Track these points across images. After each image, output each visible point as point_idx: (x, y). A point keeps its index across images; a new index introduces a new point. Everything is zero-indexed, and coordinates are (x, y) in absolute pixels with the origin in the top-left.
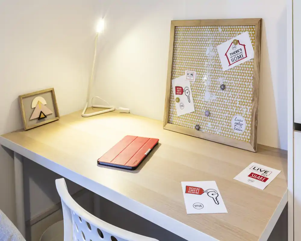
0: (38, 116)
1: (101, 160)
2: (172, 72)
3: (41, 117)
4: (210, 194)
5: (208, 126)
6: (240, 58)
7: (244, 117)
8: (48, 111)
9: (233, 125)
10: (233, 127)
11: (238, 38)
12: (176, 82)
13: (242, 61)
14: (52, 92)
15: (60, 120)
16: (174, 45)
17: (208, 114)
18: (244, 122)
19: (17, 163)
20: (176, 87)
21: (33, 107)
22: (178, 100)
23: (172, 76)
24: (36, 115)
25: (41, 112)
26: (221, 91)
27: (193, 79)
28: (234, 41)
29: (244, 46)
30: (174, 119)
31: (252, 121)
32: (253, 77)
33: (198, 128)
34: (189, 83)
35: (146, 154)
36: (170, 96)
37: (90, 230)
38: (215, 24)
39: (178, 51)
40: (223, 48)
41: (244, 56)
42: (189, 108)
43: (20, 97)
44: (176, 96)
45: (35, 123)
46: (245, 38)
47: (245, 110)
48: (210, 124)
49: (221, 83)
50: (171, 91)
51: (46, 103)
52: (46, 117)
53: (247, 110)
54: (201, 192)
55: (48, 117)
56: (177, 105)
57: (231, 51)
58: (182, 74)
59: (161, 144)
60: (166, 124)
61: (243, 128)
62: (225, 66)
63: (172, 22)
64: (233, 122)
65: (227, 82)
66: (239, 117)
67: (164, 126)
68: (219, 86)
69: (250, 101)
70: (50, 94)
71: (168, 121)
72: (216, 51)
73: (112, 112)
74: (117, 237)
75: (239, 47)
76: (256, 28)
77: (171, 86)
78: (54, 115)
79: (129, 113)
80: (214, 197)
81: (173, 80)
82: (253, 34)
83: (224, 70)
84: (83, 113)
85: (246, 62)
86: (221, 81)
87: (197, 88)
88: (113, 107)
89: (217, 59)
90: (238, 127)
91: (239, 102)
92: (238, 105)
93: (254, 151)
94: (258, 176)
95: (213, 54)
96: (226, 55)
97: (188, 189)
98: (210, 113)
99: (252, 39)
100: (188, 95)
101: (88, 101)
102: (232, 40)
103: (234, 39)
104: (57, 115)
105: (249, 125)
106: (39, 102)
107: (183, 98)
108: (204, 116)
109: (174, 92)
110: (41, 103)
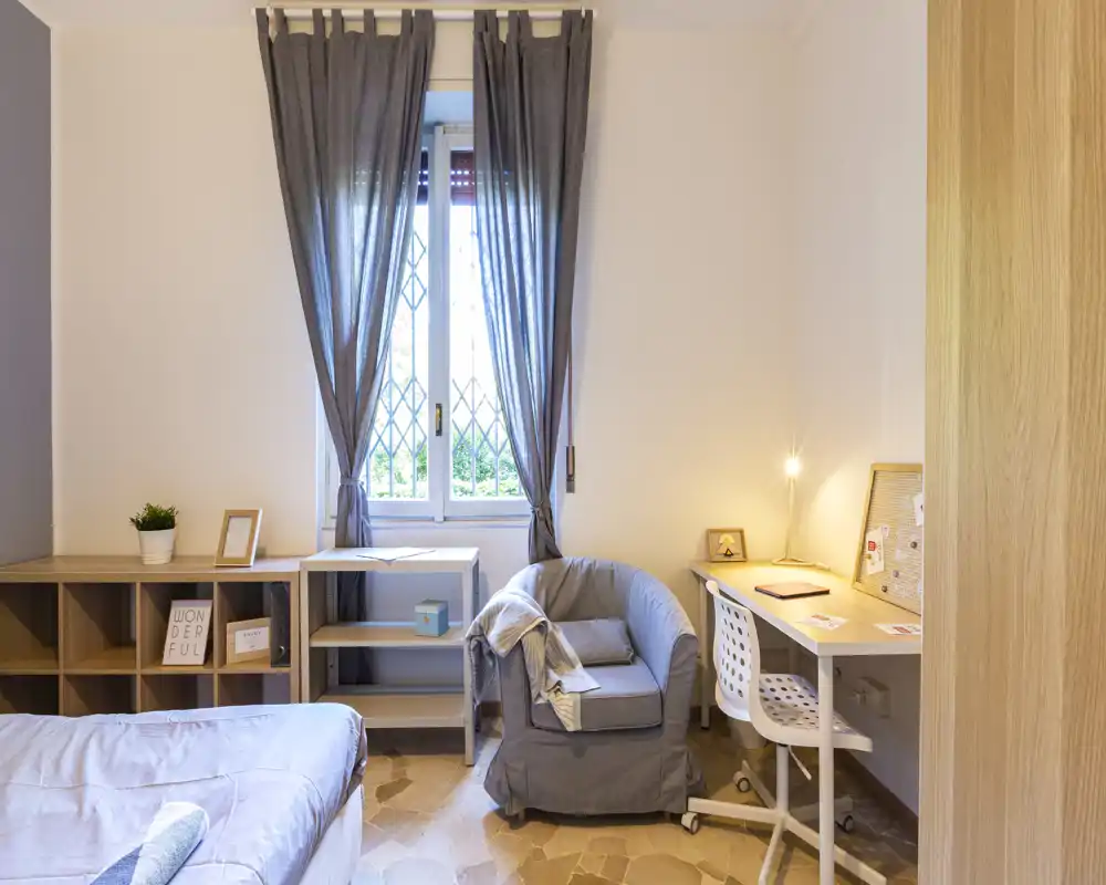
0: (724, 552)
1: (759, 588)
2: (866, 524)
3: (728, 553)
5: (895, 587)
8: (736, 550)
12: (871, 537)
14: (741, 532)
15: (748, 562)
16: (872, 493)
17: (897, 575)
20: (869, 542)
21: (720, 542)
22: (870, 557)
23: (866, 531)
24: (722, 550)
25: (728, 549)
26: (912, 550)
27: (887, 532)
30: (863, 577)
33: (885, 589)
34: (882, 537)
36: (863, 552)
39: (875, 501)
42: (879, 566)
43: (709, 530)
44: (868, 552)
45: (721, 558)
48: (897, 585)
49: (913, 540)
50: (863, 547)
51: (734, 542)
52: (732, 554)
55: (735, 556)
56: (868, 562)
58: (876, 528)
59: (830, 592)
60: (855, 582)
63: (873, 465)
65: (919, 540)
67: (854, 584)
68: (911, 544)
70: (739, 534)
71: (858, 579)
72: (912, 502)
77: (864, 540)
78: (742, 555)
81: (867, 534)
84: (775, 562)
86: (913, 538)
89: (911, 512)
94: (905, 629)
95: (909, 506)
96: (921, 507)
100: (880, 551)
101: (786, 550)
104: (745, 556)
106: (726, 539)
107: (874, 554)
108: (892, 577)
109: (866, 547)
110: (729, 541)
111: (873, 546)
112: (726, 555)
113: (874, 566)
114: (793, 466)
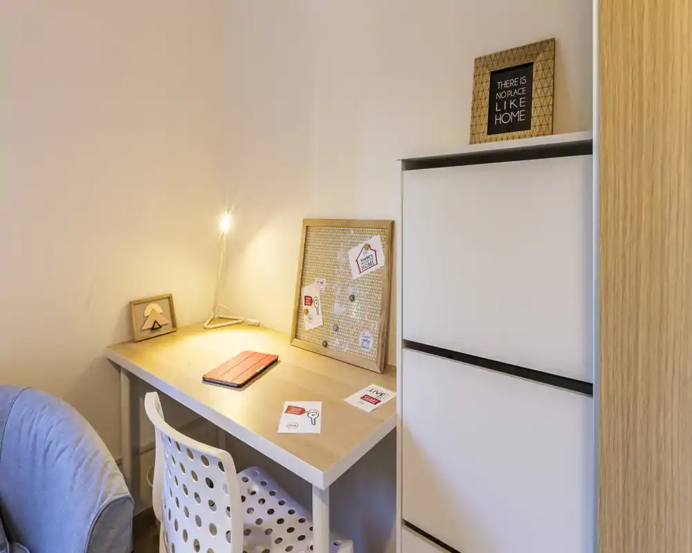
0: (151, 326)
1: (208, 376)
2: (302, 279)
3: (155, 327)
4: (310, 415)
5: (335, 342)
6: (371, 265)
7: (371, 333)
8: (164, 320)
9: (361, 342)
10: (360, 344)
11: (369, 242)
12: (306, 291)
13: (373, 269)
14: (170, 298)
15: (178, 331)
16: (305, 247)
17: (337, 329)
18: (371, 340)
19: (124, 379)
20: (306, 297)
21: (146, 316)
22: (307, 312)
23: (301, 284)
24: (149, 324)
25: (156, 321)
26: (350, 303)
27: (323, 287)
28: (366, 244)
29: (375, 251)
30: (301, 334)
31: (379, 338)
32: (383, 288)
33: (326, 345)
34: (318, 291)
35: (258, 371)
36: (299, 307)
37: (178, 451)
38: (347, 224)
39: (308, 256)
40: (354, 253)
41: (375, 263)
43: (131, 303)
44: (304, 307)
45: (147, 334)
46: (377, 241)
47: (373, 325)
48: (337, 339)
49: (351, 293)
50: (300, 301)
51: (161, 311)
52: (160, 327)
53: (376, 325)
54: (302, 411)
55: (163, 327)
56: (305, 317)
57: (362, 257)
58: (312, 281)
59: (280, 362)
60: (293, 339)
61: (371, 345)
62: (356, 275)
63: (305, 221)
64: (361, 338)
65: (357, 292)
66: (367, 333)
67: (291, 341)
68: (348, 297)
69: (379, 315)
70: (167, 301)
71: (296, 336)
72: (347, 256)
73: (240, 324)
74: (208, 455)
75: (370, 252)
76: (388, 231)
77: (300, 295)
78: (171, 325)
79: (259, 325)
80: (313, 418)
81: (302, 289)
82: (385, 238)
83: (354, 278)
84: (205, 325)
85: (377, 270)
86: (350, 291)
87: (328, 298)
88: (242, 319)
89: (347, 265)
90: (365, 343)
91: (368, 315)
92: (366, 319)
93: (379, 372)
94: (371, 398)
95: (344, 260)
96: (357, 261)
97: (289, 409)
98: (338, 328)
99: (383, 244)
100: (317, 306)
101: (214, 309)
102: (363, 245)
103: (366, 242)
104: (174, 325)
105: (376, 343)
106: (153, 310)
107: (312, 309)
108: (332, 331)
109: (303, 302)
110: (155, 311)
111: (310, 301)
112: (153, 329)
113: (313, 321)
114: (226, 223)
